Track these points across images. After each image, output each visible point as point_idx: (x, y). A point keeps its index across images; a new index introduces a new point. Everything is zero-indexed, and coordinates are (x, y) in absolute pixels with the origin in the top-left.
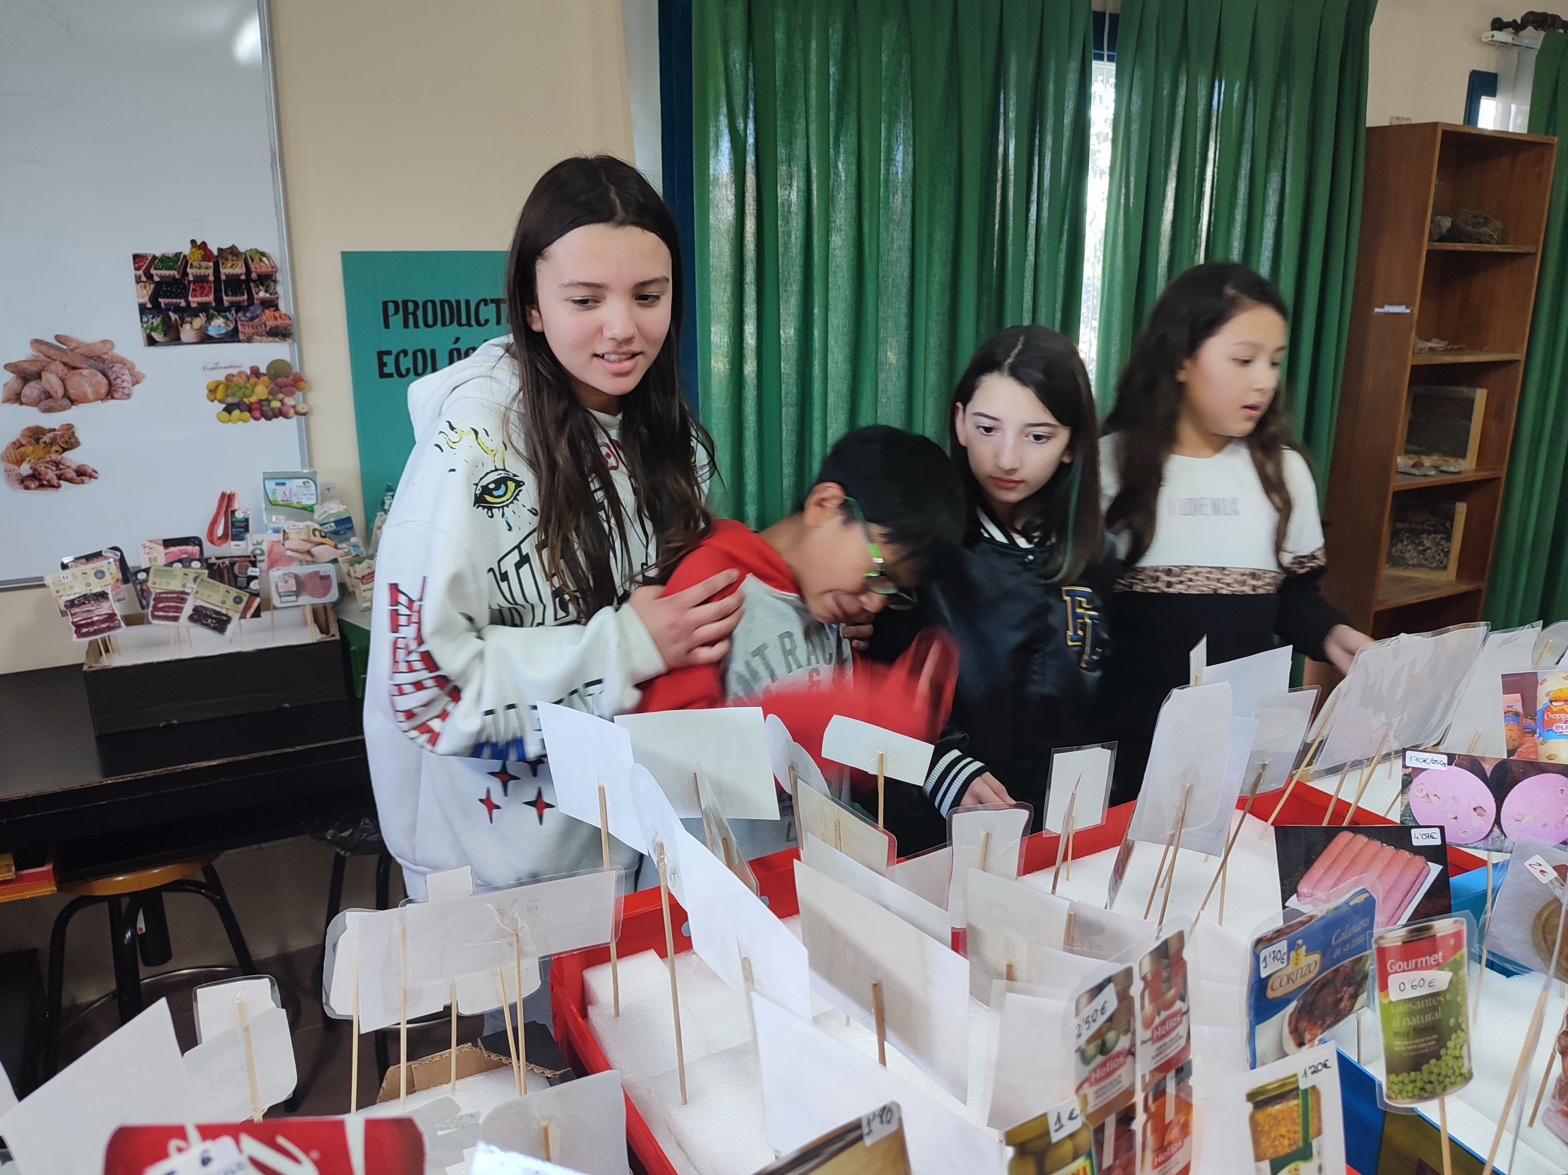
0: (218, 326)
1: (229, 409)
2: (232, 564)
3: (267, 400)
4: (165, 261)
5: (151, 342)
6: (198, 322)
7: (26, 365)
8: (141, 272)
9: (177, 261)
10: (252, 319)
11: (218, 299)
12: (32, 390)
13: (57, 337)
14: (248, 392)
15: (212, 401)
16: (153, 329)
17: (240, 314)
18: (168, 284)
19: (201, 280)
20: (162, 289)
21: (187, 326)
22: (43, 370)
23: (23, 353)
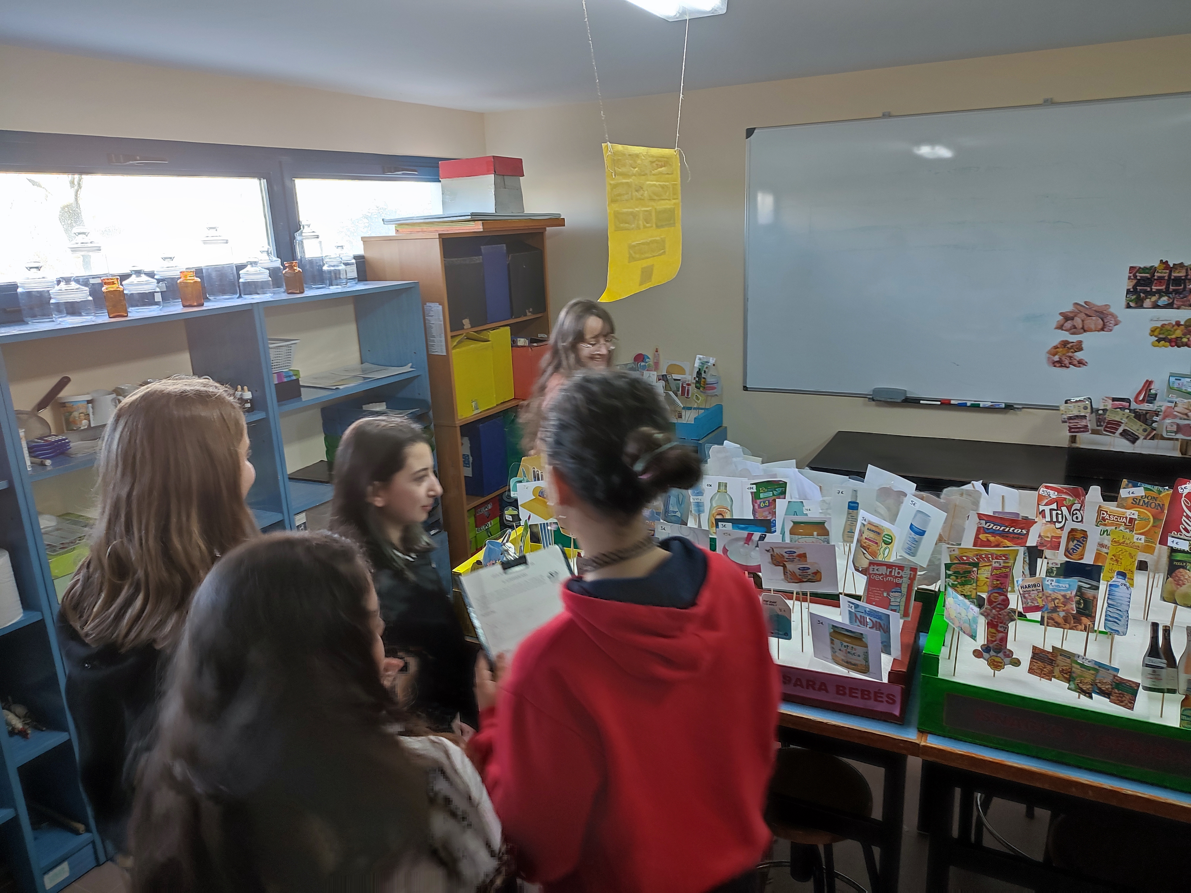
0: (1164, 300)
1: (1159, 341)
2: (1147, 413)
3: (1181, 338)
4: (1144, 270)
5: (1128, 306)
6: (1154, 299)
7: (1068, 314)
8: (1131, 275)
9: (1152, 270)
10: (1182, 298)
11: (1167, 288)
12: (1068, 324)
13: (1086, 303)
14: (1171, 333)
15: (1151, 336)
16: (1131, 301)
17: (1177, 295)
18: (1144, 280)
19: (1161, 279)
20: (1140, 282)
21: (1148, 300)
22: (1075, 316)
23: (1068, 308)
